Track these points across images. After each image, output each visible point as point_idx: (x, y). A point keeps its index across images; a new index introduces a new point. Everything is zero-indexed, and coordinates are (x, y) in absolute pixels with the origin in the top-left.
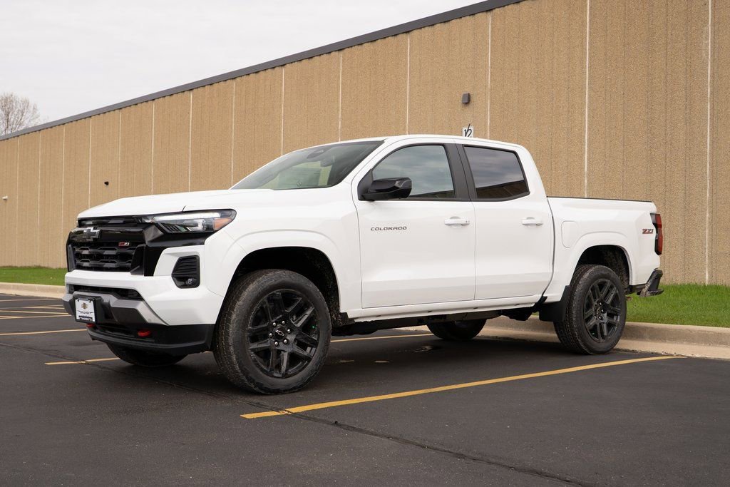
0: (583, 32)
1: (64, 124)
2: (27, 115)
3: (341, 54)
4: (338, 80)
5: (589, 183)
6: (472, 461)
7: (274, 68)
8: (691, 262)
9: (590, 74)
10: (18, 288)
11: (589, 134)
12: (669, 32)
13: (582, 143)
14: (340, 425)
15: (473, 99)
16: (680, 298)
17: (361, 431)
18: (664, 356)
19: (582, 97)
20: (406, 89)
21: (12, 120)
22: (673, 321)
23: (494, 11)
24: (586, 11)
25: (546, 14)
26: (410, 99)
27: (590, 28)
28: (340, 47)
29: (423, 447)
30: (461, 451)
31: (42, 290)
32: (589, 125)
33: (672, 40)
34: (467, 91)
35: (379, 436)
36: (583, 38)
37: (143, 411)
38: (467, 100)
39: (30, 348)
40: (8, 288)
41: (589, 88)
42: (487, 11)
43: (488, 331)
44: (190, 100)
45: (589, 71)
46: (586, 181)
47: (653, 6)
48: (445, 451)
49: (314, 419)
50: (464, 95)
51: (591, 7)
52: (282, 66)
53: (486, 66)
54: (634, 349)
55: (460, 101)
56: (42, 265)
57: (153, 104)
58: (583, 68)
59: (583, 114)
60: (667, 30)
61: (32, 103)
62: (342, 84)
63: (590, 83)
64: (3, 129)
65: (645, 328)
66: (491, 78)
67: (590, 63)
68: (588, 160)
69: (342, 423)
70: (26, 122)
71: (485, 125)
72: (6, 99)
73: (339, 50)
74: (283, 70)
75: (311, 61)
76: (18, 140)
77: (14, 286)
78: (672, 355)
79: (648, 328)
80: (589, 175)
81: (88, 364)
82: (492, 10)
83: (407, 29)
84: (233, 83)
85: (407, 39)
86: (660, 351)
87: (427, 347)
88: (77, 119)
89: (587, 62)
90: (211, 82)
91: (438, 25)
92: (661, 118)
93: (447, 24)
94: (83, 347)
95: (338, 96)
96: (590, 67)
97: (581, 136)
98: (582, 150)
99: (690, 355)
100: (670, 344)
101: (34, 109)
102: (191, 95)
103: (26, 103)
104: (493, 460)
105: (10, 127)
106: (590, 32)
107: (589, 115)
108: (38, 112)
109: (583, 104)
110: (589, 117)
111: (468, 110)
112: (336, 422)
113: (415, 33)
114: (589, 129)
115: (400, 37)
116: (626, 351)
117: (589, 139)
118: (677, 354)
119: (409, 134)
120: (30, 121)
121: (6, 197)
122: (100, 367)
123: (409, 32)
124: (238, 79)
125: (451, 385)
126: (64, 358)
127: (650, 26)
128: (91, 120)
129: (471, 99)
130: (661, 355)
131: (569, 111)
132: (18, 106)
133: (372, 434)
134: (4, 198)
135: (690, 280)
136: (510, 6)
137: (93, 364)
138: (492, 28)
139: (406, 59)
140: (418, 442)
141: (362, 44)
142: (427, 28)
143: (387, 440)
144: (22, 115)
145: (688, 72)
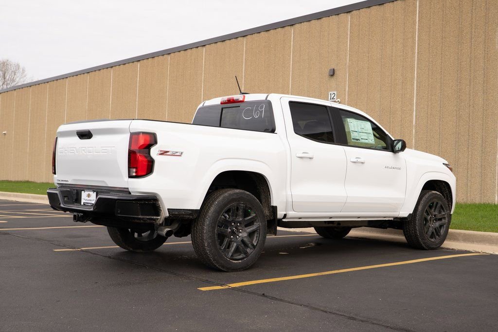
0: (414, 28)
1: (48, 82)
2: (18, 74)
3: (245, 39)
4: (242, 57)
5: (416, 132)
6: (361, 322)
7: (197, 47)
8: (486, 188)
9: (418, 57)
10: (17, 196)
11: (417, 99)
12: (473, 30)
13: (412, 105)
14: (266, 296)
15: (337, 72)
16: (479, 213)
17: (281, 300)
18: (474, 253)
19: (413, 73)
20: (290, 65)
21: (8, 77)
22: (478, 229)
23: (352, 13)
24: (416, 15)
25: (389, 15)
26: (292, 71)
27: (419, 26)
28: (244, 34)
29: (326, 312)
30: (352, 315)
31: (34, 198)
32: (417, 92)
33: (475, 36)
34: (333, 67)
35: (295, 304)
36: (414, 33)
37: (131, 284)
38: (333, 73)
39: (39, 239)
40: (10, 196)
41: (418, 67)
42: (347, 12)
43: (353, 233)
44: (138, 68)
45: (418, 55)
46: (414, 131)
47: (462, 12)
48: (342, 315)
49: (248, 292)
50: (330, 70)
51: (419, 12)
52: (203, 46)
53: (346, 50)
54: (453, 248)
55: (328, 74)
56: (30, 180)
57: (112, 70)
58: (413, 53)
59: (413, 85)
60: (472, 29)
61: (21, 66)
62: (245, 59)
63: (418, 64)
64: (1, 84)
65: (459, 234)
66: (349, 58)
67: (418, 50)
68: (416, 116)
69: (267, 295)
70: (17, 79)
71: (345, 90)
72: (4, 63)
73: (243, 36)
74: (204, 48)
75: (224, 43)
76: (15, 93)
77: (13, 194)
78: (480, 253)
79: (461, 233)
80: (416, 126)
81: (82, 251)
82: (351, 11)
83: (291, 23)
84: (169, 57)
85: (291, 30)
86: (471, 250)
87: (312, 244)
88: (57, 79)
89: (416, 49)
90: (153, 56)
91: (313, 21)
92: (467, 89)
93: (319, 21)
94: (75, 239)
95: (242, 68)
96: (418, 53)
97: (411, 99)
98: (411, 110)
99: (492, 253)
100: (477, 245)
101: (23, 70)
102: (139, 64)
103: (18, 66)
104: (375, 322)
105: (5, 83)
106: (418, 29)
107: (417, 85)
108: (26, 73)
109: (413, 78)
110: (417, 87)
111: (333, 80)
112: (263, 294)
113: (297, 26)
114: (417, 95)
115: (287, 28)
116: (447, 249)
117: (416, 102)
118: (483, 251)
119: (291, 94)
120: (20, 79)
121: (6, 132)
122: (91, 253)
123: (292, 25)
124: (172, 54)
125: (334, 270)
126: (64, 246)
127: (460, 26)
128: (67, 80)
129: (335, 73)
130: (472, 253)
131: (403, 83)
132: (12, 68)
133: (289, 302)
134: (4, 132)
135: (485, 200)
136: (363, 10)
137: (86, 251)
138: (351, 24)
139: (290, 44)
140: (322, 308)
141: (259, 33)
142: (305, 23)
143: (300, 307)
144: (15, 75)
145: (486, 58)
